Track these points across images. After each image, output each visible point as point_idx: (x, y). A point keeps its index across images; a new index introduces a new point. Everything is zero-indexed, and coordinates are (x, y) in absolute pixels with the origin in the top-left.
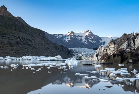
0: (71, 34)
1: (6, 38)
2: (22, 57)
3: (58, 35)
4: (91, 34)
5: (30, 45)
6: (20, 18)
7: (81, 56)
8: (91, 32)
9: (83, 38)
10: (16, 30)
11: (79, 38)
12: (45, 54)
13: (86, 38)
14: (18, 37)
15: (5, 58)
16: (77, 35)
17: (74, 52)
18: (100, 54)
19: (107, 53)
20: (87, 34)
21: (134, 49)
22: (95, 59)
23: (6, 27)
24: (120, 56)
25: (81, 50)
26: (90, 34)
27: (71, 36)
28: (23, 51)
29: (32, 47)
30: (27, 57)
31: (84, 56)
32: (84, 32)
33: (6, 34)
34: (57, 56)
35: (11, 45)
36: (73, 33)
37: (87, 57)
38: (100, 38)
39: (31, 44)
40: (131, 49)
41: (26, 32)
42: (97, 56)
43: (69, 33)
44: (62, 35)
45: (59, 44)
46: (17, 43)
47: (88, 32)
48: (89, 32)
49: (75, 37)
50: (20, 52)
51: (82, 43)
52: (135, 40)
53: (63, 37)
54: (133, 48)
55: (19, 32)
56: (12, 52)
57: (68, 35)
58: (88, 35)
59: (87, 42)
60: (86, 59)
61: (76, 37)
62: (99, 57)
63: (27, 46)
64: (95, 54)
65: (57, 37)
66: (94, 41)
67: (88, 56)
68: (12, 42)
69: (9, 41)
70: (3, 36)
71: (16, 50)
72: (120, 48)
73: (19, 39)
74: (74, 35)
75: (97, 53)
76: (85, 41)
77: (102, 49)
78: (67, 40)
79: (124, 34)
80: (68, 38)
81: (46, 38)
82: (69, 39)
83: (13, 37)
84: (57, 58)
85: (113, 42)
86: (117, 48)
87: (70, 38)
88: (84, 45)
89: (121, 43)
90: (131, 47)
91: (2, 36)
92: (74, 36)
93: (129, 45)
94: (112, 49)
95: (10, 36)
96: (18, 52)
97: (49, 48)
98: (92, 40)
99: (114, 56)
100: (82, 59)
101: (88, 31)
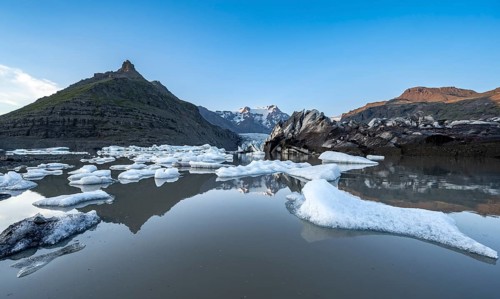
0: (244, 110)
3: (225, 112)
4: (277, 111)
5: (173, 129)
6: (158, 83)
8: (277, 109)
9: (264, 118)
10: (149, 103)
11: (258, 118)
13: (270, 117)
14: (153, 115)
16: (254, 113)
20: (271, 111)
23: (132, 100)
26: (275, 111)
27: (244, 114)
28: (161, 139)
30: (162, 146)
32: (266, 108)
35: (141, 128)
36: (249, 109)
39: (174, 126)
41: (167, 107)
44: (231, 112)
45: (225, 126)
46: (152, 125)
47: (272, 109)
48: (274, 109)
49: (251, 116)
50: (157, 140)
51: (263, 126)
53: (233, 116)
55: (155, 108)
56: (143, 139)
57: (241, 113)
58: (272, 113)
61: (253, 116)
63: (168, 130)
65: (222, 116)
68: (142, 124)
69: (138, 122)
71: (151, 137)
73: (155, 119)
74: (249, 112)
76: (267, 123)
78: (238, 121)
80: (240, 118)
81: (201, 117)
82: (242, 120)
83: (144, 116)
87: (244, 118)
88: (266, 128)
91: (126, 114)
92: (249, 114)
95: (139, 114)
96: (154, 139)
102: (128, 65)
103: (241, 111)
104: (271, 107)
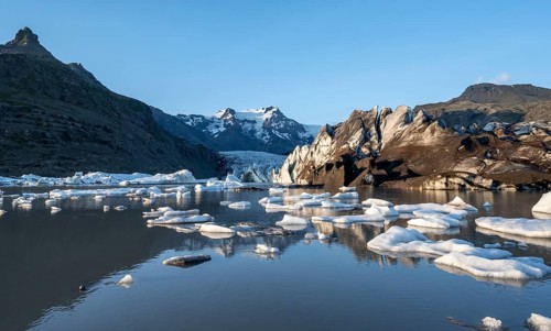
0: (225, 115)
1: (29, 121)
2: (75, 177)
3: (192, 116)
4: (279, 115)
5: (106, 143)
6: (79, 67)
7: (251, 173)
8: (278, 112)
9: (259, 126)
10: (62, 98)
11: (248, 126)
12: (153, 168)
13: (267, 127)
14: (70, 119)
15: (19, 181)
16: (241, 118)
17: (232, 163)
18: (297, 166)
19: (313, 162)
20: (269, 115)
21: (380, 148)
23: (31, 91)
25: (251, 158)
26: (276, 116)
27: (225, 121)
28: (84, 160)
29: (112, 147)
30: (90, 175)
31: (258, 173)
32: (260, 111)
33: (30, 111)
34: (180, 173)
35: (46, 142)
36: (232, 112)
37: (265, 174)
38: (301, 128)
39: (108, 139)
40: (370, 149)
42: (290, 170)
43: (222, 114)
44: (203, 117)
45: (195, 140)
46: (66, 137)
47: (271, 112)
48: (274, 112)
49: (237, 124)
50: (74, 163)
51: (256, 140)
52: (381, 127)
53: (206, 122)
54: (375, 147)
55: (74, 107)
56: (49, 162)
57: (219, 119)
58: (271, 118)
59: (268, 137)
60: (264, 179)
61: (241, 124)
62: (295, 174)
63: (97, 145)
64: (286, 166)
65: (187, 123)
66: (286, 135)
67: (269, 173)
68: (48, 134)
69: (40, 131)
70: (21, 116)
71: (63, 158)
72: (344, 147)
73: (73, 125)
74: (233, 117)
75: (292, 162)
76: (264, 135)
77: (301, 153)
78: (215, 131)
79: (355, 112)
80: (218, 127)
81: (156, 123)
82: (222, 129)
83: (52, 119)
84: (180, 177)
85: (327, 131)
86: (338, 146)
87: (225, 126)
88: (262, 143)
89: (348, 135)
90: (372, 143)
91: (17, 117)
92: (234, 119)
93: (366, 138)
94: (324, 150)
95: (43, 117)
96: (69, 162)
97: (162, 152)
98: (281, 131)
100: (253, 181)
101: (271, 108)
102: (26, 34)
103: (219, 115)
104: (268, 109)
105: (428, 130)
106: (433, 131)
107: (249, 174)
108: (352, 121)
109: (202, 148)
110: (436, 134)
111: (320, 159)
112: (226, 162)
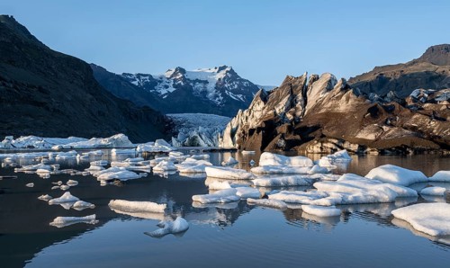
0: (175, 74)
2: (5, 141)
3: (139, 75)
4: (233, 75)
5: (42, 103)
7: (196, 137)
8: (232, 71)
9: (211, 87)
11: (199, 86)
13: (220, 87)
14: (1, 79)
16: (192, 78)
17: (181, 126)
18: (239, 131)
19: (248, 126)
20: (222, 75)
21: (303, 114)
22: (227, 142)
24: (261, 133)
25: (201, 121)
26: (229, 75)
27: (175, 80)
30: (22, 139)
31: (203, 137)
32: (213, 70)
34: (116, 137)
36: (182, 71)
37: (211, 138)
39: (43, 100)
40: (294, 115)
42: (232, 134)
43: (171, 73)
44: (151, 76)
47: (224, 72)
48: (227, 72)
49: (188, 84)
51: (208, 101)
52: (308, 93)
53: (154, 82)
54: (299, 113)
55: (4, 65)
57: (168, 79)
58: (224, 78)
59: (221, 98)
60: (210, 143)
61: (191, 84)
63: (30, 107)
64: (228, 130)
65: (133, 82)
66: (240, 96)
67: (215, 137)
72: (271, 112)
73: (5, 85)
74: (183, 77)
75: (234, 127)
76: (216, 96)
78: (164, 91)
80: (167, 87)
81: (97, 83)
82: (172, 89)
84: (116, 141)
85: (262, 95)
87: (174, 86)
88: (214, 105)
89: (278, 100)
90: (296, 109)
92: (184, 79)
93: (292, 104)
94: (258, 115)
98: (235, 92)
99: (252, 131)
100: (198, 145)
101: (224, 67)
103: (168, 74)
104: (221, 69)
105: (344, 98)
106: (348, 99)
107: (194, 138)
108: (283, 87)
109: (148, 110)
110: (350, 101)
111: (253, 123)
112: (174, 125)
